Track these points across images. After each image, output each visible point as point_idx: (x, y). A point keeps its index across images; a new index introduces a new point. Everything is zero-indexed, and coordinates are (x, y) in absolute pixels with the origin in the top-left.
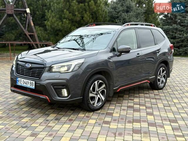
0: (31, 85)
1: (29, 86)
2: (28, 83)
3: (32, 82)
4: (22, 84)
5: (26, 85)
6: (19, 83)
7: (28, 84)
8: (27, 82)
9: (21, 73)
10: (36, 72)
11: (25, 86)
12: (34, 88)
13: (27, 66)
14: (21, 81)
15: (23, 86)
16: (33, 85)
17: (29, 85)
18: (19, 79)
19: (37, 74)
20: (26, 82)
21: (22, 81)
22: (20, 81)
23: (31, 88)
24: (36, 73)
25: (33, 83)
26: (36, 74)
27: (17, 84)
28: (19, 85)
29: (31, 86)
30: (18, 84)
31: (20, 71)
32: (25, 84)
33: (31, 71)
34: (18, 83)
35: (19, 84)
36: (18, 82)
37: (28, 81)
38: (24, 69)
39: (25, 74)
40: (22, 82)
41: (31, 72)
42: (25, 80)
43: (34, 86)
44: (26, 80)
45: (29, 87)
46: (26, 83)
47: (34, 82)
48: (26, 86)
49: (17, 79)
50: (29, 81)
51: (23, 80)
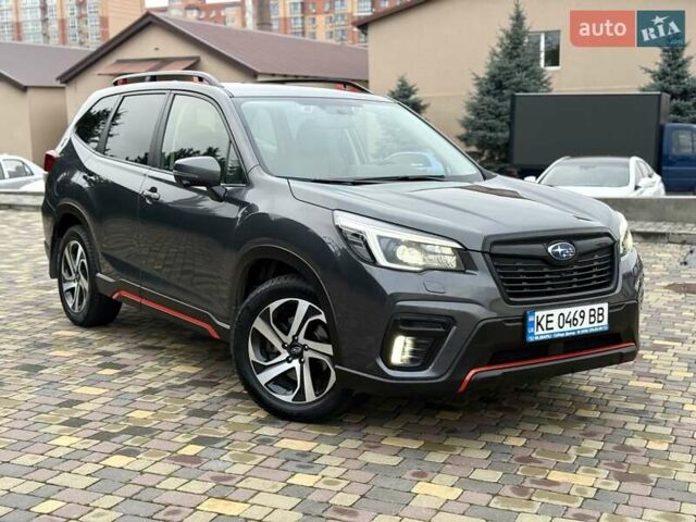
0: (592, 319)
1: (586, 326)
2: (583, 317)
3: (596, 306)
4: (557, 329)
5: (573, 328)
6: (540, 331)
7: (580, 320)
8: (577, 316)
9: (531, 288)
10: (595, 267)
11: (567, 334)
12: (606, 328)
13: (562, 253)
14: (550, 318)
15: (562, 335)
16: (601, 318)
17: (586, 324)
18: (539, 314)
19: (597, 273)
20: (571, 317)
21: (555, 318)
22: (543, 323)
23: (596, 330)
24: (594, 270)
25: (601, 312)
26: (595, 276)
27: (531, 339)
28: (542, 338)
29: (596, 324)
30: (537, 338)
31: (524, 284)
32: (567, 327)
33: (576, 267)
34: (533, 334)
35: (538, 334)
36: (530, 330)
37: (580, 308)
38: (542, 268)
39: (549, 289)
40: (554, 325)
41: (575, 274)
42: (566, 311)
43: (605, 322)
44: (573, 310)
45: (586, 331)
46: (574, 319)
47: (605, 306)
48: (573, 333)
49: (531, 319)
50: (587, 308)
51: (557, 312)
